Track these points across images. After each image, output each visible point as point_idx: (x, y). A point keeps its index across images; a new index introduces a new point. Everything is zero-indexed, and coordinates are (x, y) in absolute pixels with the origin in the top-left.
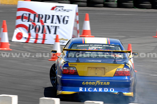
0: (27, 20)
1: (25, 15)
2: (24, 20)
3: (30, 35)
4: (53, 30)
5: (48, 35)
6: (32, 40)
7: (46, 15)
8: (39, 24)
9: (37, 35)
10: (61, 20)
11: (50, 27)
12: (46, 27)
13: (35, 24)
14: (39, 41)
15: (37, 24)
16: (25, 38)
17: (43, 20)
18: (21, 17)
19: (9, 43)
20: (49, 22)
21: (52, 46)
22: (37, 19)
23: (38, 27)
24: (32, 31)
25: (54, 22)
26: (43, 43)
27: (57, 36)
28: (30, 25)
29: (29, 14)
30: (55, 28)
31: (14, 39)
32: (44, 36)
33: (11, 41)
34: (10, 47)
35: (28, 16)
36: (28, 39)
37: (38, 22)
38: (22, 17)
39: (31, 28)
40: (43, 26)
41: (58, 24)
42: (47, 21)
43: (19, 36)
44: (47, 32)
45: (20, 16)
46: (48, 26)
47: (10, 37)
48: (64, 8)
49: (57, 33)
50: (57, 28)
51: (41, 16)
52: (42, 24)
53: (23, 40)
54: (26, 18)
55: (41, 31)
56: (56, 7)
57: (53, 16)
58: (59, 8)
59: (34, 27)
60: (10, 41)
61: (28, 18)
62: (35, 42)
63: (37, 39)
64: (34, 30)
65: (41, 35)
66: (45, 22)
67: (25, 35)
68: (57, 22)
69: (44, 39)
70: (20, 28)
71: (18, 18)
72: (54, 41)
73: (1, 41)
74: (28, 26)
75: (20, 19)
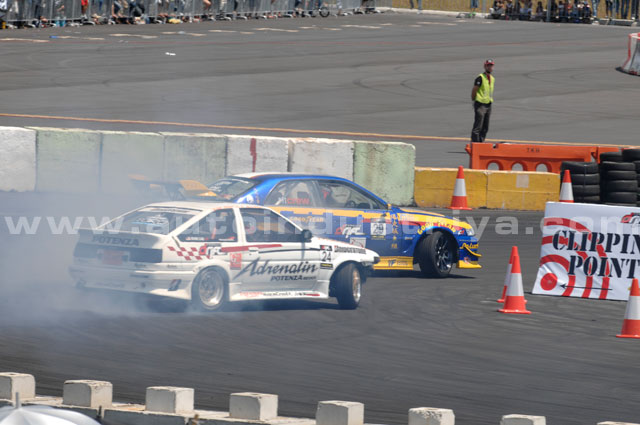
0: (567, 247)
1: (561, 234)
2: (560, 245)
3: (572, 279)
4: (625, 270)
5: (614, 281)
6: (578, 292)
8: (595, 254)
9: (590, 281)
11: (620, 262)
12: (610, 262)
13: (585, 255)
14: (594, 294)
15: (590, 254)
16: (563, 286)
17: (604, 245)
18: (553, 239)
19: (525, 297)
20: (616, 249)
21: (623, 305)
22: (589, 243)
23: (591, 260)
24: (580, 271)
25: (629, 250)
26: (603, 297)
27: (635, 283)
28: (573, 258)
29: (572, 233)
30: (629, 263)
31: (538, 289)
32: (606, 282)
33: (531, 293)
34: (528, 306)
35: (568, 236)
36: (570, 288)
37: (592, 249)
38: (555, 240)
39: (576, 263)
40: (604, 260)
41: (637, 256)
42: (613, 247)
43: (549, 282)
44: (614, 272)
45: (550, 237)
46: (615, 261)
47: (528, 283)
49: (635, 275)
50: (637, 263)
51: (598, 237)
52: (601, 253)
53: (558, 291)
54: (563, 241)
55: (598, 272)
56: (633, 215)
57: (626, 237)
59: (584, 261)
60: (528, 293)
61: (568, 242)
62: (585, 296)
63: (588, 288)
64: (582, 268)
65: (598, 280)
66: (609, 250)
67: (563, 279)
68: (636, 250)
69: (605, 289)
70: (551, 264)
71: (547, 240)
72: (629, 292)
73: (507, 294)
74: (569, 259)
75: (551, 245)
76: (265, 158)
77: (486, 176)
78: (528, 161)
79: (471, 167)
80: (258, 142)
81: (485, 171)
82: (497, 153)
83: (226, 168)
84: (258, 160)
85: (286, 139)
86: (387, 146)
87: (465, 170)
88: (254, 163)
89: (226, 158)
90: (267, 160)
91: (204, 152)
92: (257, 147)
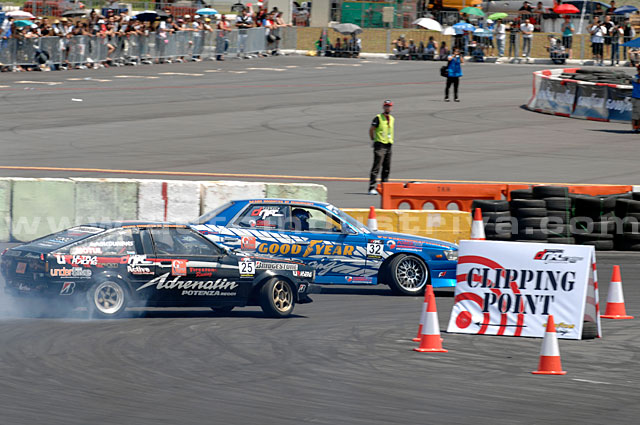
0: (481, 285)
1: (475, 272)
2: (474, 283)
3: (487, 317)
4: (540, 306)
5: (528, 318)
6: (492, 330)
7: (524, 272)
8: (509, 291)
9: (504, 318)
10: (559, 283)
11: (534, 298)
12: (524, 299)
13: (499, 292)
14: (509, 332)
15: (503, 291)
16: (478, 324)
17: (518, 281)
18: (467, 277)
19: (441, 336)
20: (530, 286)
21: (539, 341)
22: (502, 281)
23: (505, 298)
24: (493, 308)
25: (543, 286)
26: (517, 335)
27: (550, 319)
28: (487, 295)
29: (486, 271)
30: (544, 299)
31: (453, 327)
32: (521, 319)
33: (445, 332)
34: (444, 345)
35: (482, 272)
36: (484, 326)
37: (506, 287)
38: (469, 278)
39: (490, 300)
40: (518, 297)
41: (551, 292)
42: (527, 284)
43: (464, 320)
44: (528, 309)
45: (465, 275)
46: (529, 297)
47: (444, 322)
48: (564, 255)
49: (550, 311)
50: (550, 299)
51: (512, 274)
52: (515, 290)
53: (473, 329)
54: (477, 278)
55: (512, 309)
56: (546, 251)
57: (540, 273)
58: (552, 255)
59: (498, 298)
60: (444, 331)
61: (482, 279)
62: (500, 334)
63: (503, 326)
64: (496, 305)
65: (512, 317)
66: (522, 287)
67: (477, 317)
68: (550, 286)
69: (520, 326)
70: (464, 301)
71: (461, 278)
72: (544, 329)
73: (423, 333)
74: (483, 297)
75: (466, 282)
76: (177, 201)
77: (398, 216)
78: (439, 200)
79: (382, 208)
80: (169, 186)
81: (396, 211)
82: (407, 193)
83: (137, 212)
84: (170, 203)
85: (198, 183)
86: (298, 187)
87: (376, 210)
88: (166, 207)
89: (137, 202)
90: (178, 204)
91: (116, 197)
92: (169, 191)
